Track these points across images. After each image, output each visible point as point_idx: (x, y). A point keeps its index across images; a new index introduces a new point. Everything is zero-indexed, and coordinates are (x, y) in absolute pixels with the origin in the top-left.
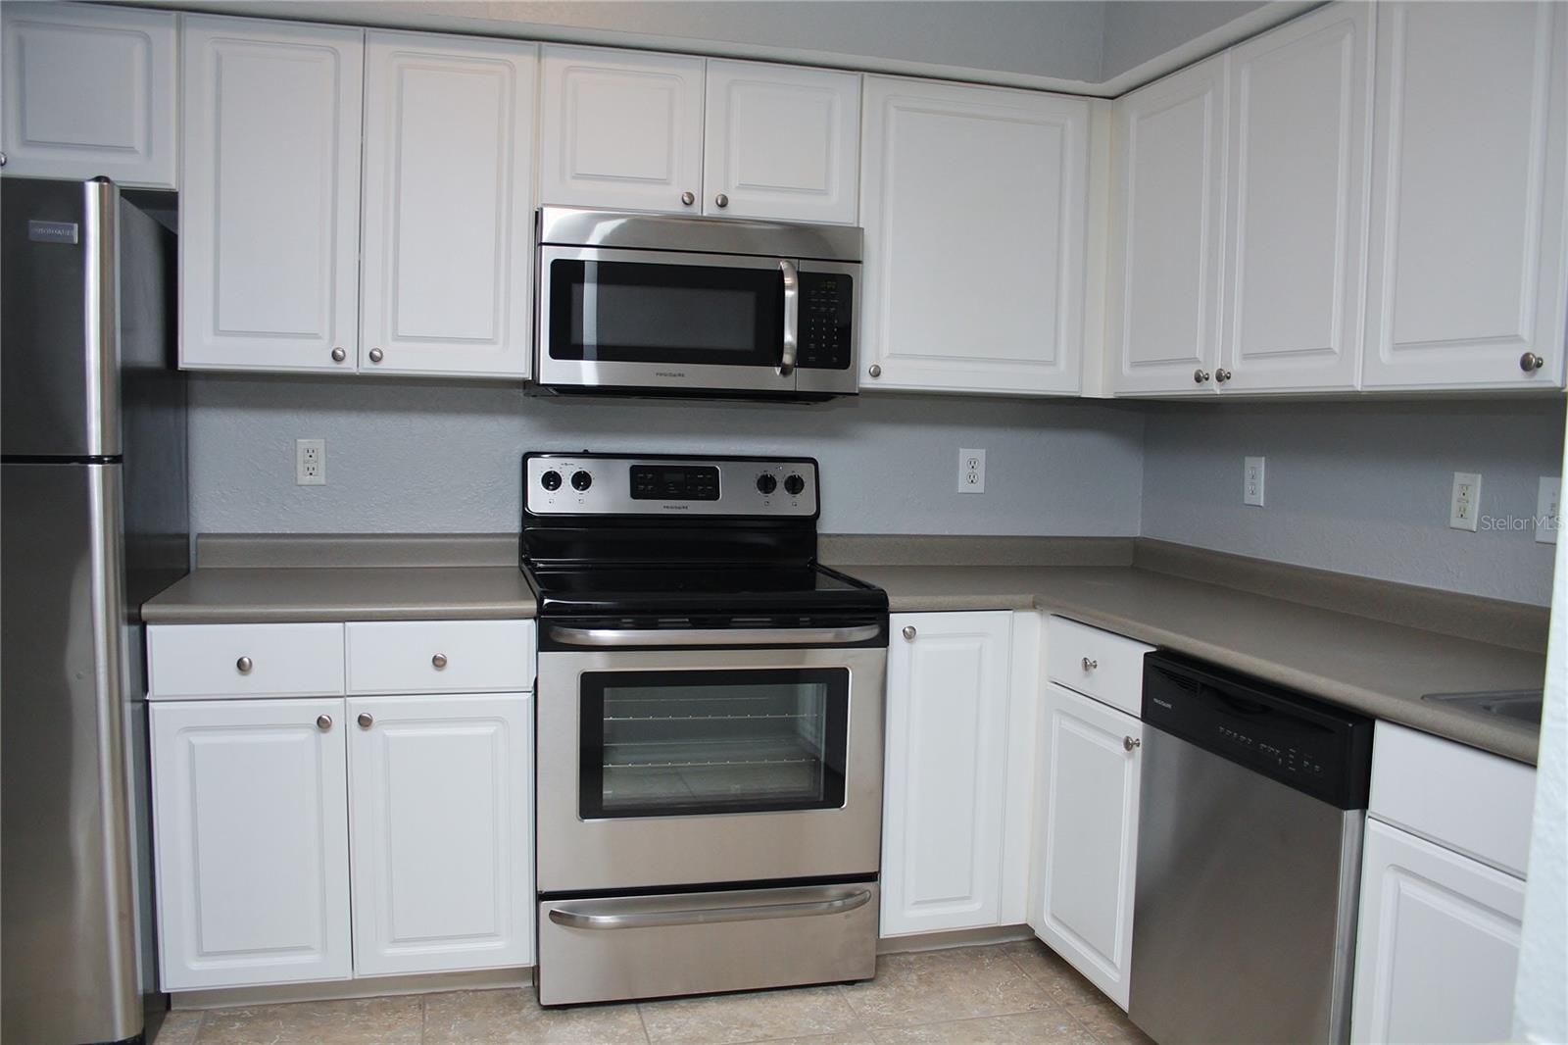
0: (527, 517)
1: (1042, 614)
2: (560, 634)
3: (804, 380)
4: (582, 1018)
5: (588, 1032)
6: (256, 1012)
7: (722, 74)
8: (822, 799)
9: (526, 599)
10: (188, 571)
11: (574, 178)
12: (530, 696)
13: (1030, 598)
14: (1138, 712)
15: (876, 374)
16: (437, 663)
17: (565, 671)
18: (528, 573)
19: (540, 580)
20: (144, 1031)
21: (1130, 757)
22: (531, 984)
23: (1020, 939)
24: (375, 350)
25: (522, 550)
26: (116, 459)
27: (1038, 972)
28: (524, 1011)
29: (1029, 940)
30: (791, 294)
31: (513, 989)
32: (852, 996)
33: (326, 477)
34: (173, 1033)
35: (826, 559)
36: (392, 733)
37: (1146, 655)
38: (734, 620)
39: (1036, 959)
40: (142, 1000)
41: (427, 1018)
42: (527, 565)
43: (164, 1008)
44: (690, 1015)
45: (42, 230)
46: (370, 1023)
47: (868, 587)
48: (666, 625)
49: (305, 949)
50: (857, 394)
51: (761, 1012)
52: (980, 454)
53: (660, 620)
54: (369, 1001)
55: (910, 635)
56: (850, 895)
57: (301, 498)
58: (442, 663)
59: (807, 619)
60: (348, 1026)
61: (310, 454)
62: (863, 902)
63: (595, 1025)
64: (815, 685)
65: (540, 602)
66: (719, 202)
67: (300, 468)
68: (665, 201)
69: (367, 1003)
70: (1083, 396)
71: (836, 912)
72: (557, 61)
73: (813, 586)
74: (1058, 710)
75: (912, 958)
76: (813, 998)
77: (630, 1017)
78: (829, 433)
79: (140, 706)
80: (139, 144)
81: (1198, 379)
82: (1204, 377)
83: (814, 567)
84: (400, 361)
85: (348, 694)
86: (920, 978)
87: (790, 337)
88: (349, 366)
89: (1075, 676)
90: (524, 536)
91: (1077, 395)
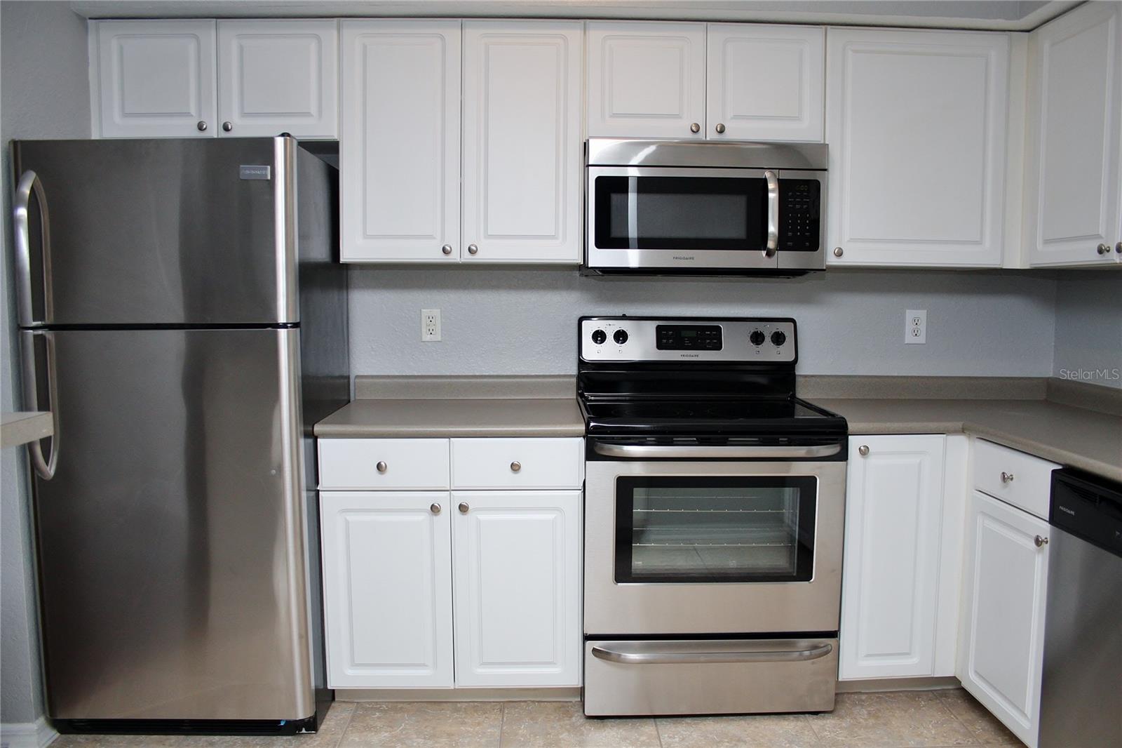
0: (582, 363)
1: (969, 437)
2: (602, 449)
3: (786, 260)
4: (614, 726)
5: (617, 737)
6: (390, 707)
7: (718, 34)
8: (795, 574)
9: (578, 422)
10: (349, 402)
11: (611, 117)
12: (580, 492)
13: (959, 425)
14: (1047, 516)
15: (839, 254)
16: (514, 468)
17: (605, 475)
18: (581, 402)
19: (590, 409)
20: (316, 712)
21: (1039, 552)
22: (579, 699)
23: (950, 687)
24: (472, 245)
25: (578, 388)
26: (295, 325)
27: (965, 715)
28: (574, 718)
29: (957, 689)
30: (773, 196)
31: (567, 702)
32: (816, 723)
33: (442, 336)
34: (336, 717)
35: (803, 393)
36: (483, 517)
37: (1054, 471)
38: (730, 439)
39: (961, 704)
40: (314, 693)
41: (505, 719)
42: (581, 398)
43: (331, 699)
44: (692, 729)
45: (249, 171)
46: (466, 720)
47: (833, 415)
48: (679, 443)
49: (424, 665)
50: (824, 270)
51: (745, 731)
52: (922, 314)
53: (675, 439)
54: (466, 704)
55: (864, 452)
56: (815, 647)
57: (424, 351)
58: (517, 468)
59: (786, 439)
60: (451, 721)
61: (431, 319)
62: (827, 653)
63: (624, 733)
64: (791, 489)
65: (587, 425)
66: (718, 129)
67: (424, 330)
68: (679, 131)
69: (464, 705)
70: (1004, 267)
71: (805, 660)
72: (598, 33)
73: (792, 414)
74: (982, 512)
75: (864, 697)
76: (786, 723)
77: (649, 728)
78: (805, 300)
79: (313, 494)
80: (313, 110)
81: (1100, 251)
82: (1106, 249)
83: (794, 400)
84: (490, 253)
85: (452, 488)
86: (869, 713)
87: (773, 228)
88: (455, 258)
89: (996, 486)
90: (580, 377)
91: (1000, 267)
